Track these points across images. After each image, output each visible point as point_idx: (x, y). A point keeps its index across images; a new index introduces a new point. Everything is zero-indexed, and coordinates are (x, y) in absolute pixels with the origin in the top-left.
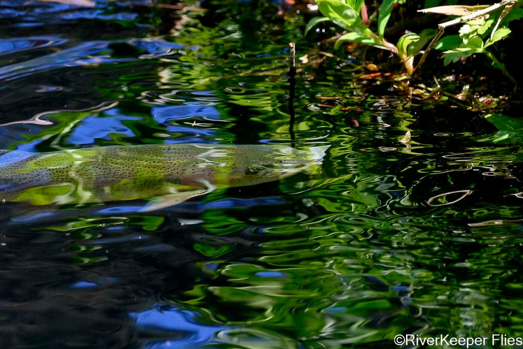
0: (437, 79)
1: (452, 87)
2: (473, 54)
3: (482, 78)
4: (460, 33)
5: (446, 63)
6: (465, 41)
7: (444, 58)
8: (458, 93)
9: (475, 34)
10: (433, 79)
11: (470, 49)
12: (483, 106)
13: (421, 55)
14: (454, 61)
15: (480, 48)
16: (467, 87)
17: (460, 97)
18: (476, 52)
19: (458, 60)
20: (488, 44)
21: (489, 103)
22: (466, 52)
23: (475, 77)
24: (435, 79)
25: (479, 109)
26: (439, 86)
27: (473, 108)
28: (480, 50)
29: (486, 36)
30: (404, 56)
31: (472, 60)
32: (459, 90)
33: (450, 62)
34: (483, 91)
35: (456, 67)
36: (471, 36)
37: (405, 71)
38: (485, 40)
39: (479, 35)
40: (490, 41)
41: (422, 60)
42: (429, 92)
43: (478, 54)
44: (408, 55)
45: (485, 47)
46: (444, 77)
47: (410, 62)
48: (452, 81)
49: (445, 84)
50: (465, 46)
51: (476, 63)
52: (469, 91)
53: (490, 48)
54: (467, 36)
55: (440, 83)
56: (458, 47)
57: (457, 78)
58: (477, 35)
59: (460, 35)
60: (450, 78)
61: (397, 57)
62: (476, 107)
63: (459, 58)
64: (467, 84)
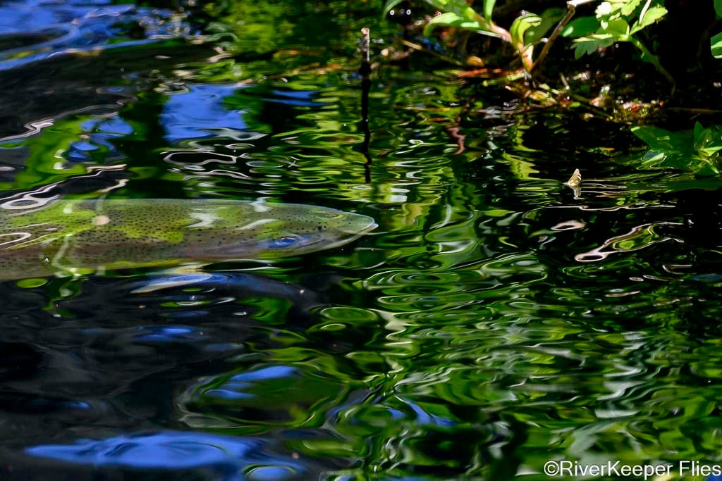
0: (566, 77)
1: (585, 88)
2: (615, 44)
3: (627, 76)
4: (596, 14)
5: (577, 55)
6: (604, 26)
7: (574, 49)
8: (594, 97)
9: (618, 15)
10: (560, 78)
11: (611, 36)
12: (628, 116)
13: (544, 44)
14: (589, 53)
15: (625, 35)
16: (607, 88)
17: (597, 102)
18: (619, 40)
19: (594, 50)
20: (636, 29)
21: (637, 110)
22: (606, 40)
23: (618, 75)
24: (563, 78)
25: (622, 118)
26: (568, 88)
27: (614, 118)
28: (625, 38)
29: (633, 18)
30: (520, 46)
31: (613, 51)
32: (595, 92)
33: (583, 53)
34: (629, 94)
35: (591, 61)
36: (612, 18)
37: (520, 65)
38: (631, 24)
39: (623, 16)
40: (638, 25)
41: (545, 51)
42: (554, 96)
43: (621, 43)
44: (525, 43)
45: (632, 32)
46: (575, 75)
47: (528, 53)
48: (586, 80)
49: (576, 85)
50: (604, 33)
51: (619, 55)
52: (609, 94)
53: (639, 34)
54: (606, 18)
55: (569, 84)
56: (594, 34)
57: (592, 76)
58: (621, 16)
59: (597, 17)
60: (584, 76)
61: (510, 48)
62: (618, 117)
63: (596, 48)
64: (607, 84)
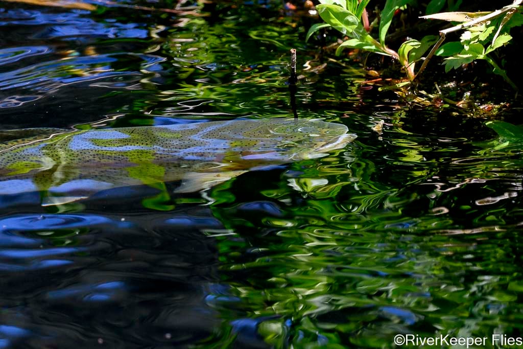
0: (439, 86)
1: (453, 93)
2: (474, 61)
3: (483, 85)
4: (461, 40)
5: (447, 70)
6: (467, 48)
7: (444, 65)
8: (459, 101)
9: (477, 40)
10: (434, 85)
11: (471, 55)
12: (484, 114)
13: (422, 61)
14: (455, 68)
15: (482, 54)
16: (469, 94)
17: (461, 104)
18: (477, 58)
19: (459, 66)
20: (489, 50)
21: (490, 110)
22: (468, 59)
23: (476, 84)
24: (437, 86)
25: (480, 116)
26: (440, 93)
27: (474, 115)
28: (481, 57)
29: (487, 43)
30: (406, 63)
31: (473, 67)
32: (460, 97)
33: (451, 68)
34: (484, 98)
35: (458, 74)
36: (472, 42)
37: (405, 75)
38: (486, 47)
39: (480, 41)
40: (491, 47)
41: (423, 67)
42: (430, 99)
43: (479, 61)
44: (409, 61)
45: (486, 53)
46: (446, 84)
47: (411, 68)
48: (453, 88)
49: (446, 91)
50: (466, 53)
51: (478, 69)
52: (470, 98)
53: (491, 55)
54: (468, 42)
55: (441, 90)
56: (459, 54)
57: (458, 85)
58: (478, 41)
60: (452, 85)
61: (398, 64)
62: (477, 114)
63: (461, 64)
64: (468, 91)
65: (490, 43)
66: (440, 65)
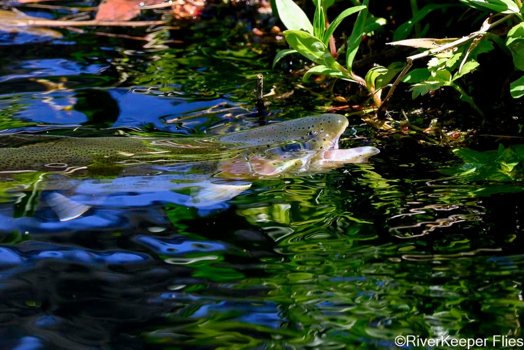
0: (406, 113)
1: (420, 120)
2: (441, 87)
3: (450, 111)
4: (428, 66)
5: (414, 96)
6: (434, 74)
7: (412, 92)
8: (426, 127)
9: (444, 67)
10: (401, 112)
11: (438, 82)
12: (451, 141)
13: (390, 87)
14: (422, 94)
15: (449, 81)
16: (436, 121)
17: (427, 131)
18: (444, 85)
19: (426, 93)
20: (456, 77)
21: (457, 137)
22: (434, 85)
23: (444, 110)
24: (403, 112)
25: (447, 143)
26: (407, 120)
27: (440, 143)
28: (448, 83)
29: (454, 69)
30: (373, 89)
31: (440, 93)
32: (426, 124)
33: (418, 95)
34: (451, 124)
35: (424, 100)
36: (439, 69)
37: (372, 103)
38: (453, 74)
39: (447, 68)
40: (458, 74)
41: (390, 93)
42: (397, 126)
43: (446, 87)
44: (376, 88)
45: (453, 80)
46: (412, 111)
47: (378, 95)
48: (420, 115)
49: (413, 118)
50: (433, 80)
51: (444, 95)
52: (437, 125)
53: (458, 82)
54: (435, 69)
55: (409, 117)
56: (426, 80)
57: (425, 112)
58: (446, 68)
59: (429, 68)
60: (418, 111)
61: (365, 90)
62: (443, 142)
63: (428, 91)
64: (435, 118)
65: (457, 70)
66: (407, 92)
